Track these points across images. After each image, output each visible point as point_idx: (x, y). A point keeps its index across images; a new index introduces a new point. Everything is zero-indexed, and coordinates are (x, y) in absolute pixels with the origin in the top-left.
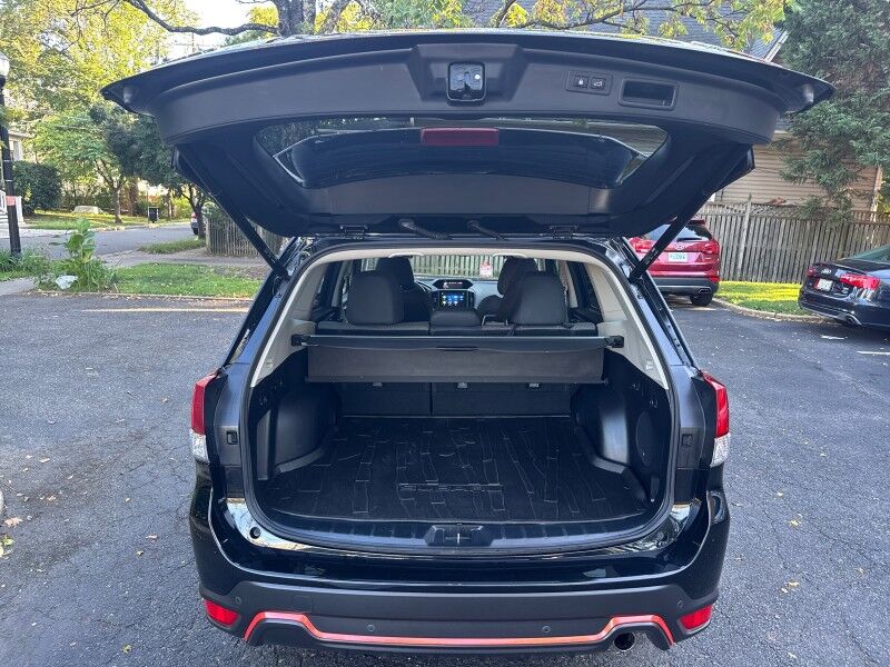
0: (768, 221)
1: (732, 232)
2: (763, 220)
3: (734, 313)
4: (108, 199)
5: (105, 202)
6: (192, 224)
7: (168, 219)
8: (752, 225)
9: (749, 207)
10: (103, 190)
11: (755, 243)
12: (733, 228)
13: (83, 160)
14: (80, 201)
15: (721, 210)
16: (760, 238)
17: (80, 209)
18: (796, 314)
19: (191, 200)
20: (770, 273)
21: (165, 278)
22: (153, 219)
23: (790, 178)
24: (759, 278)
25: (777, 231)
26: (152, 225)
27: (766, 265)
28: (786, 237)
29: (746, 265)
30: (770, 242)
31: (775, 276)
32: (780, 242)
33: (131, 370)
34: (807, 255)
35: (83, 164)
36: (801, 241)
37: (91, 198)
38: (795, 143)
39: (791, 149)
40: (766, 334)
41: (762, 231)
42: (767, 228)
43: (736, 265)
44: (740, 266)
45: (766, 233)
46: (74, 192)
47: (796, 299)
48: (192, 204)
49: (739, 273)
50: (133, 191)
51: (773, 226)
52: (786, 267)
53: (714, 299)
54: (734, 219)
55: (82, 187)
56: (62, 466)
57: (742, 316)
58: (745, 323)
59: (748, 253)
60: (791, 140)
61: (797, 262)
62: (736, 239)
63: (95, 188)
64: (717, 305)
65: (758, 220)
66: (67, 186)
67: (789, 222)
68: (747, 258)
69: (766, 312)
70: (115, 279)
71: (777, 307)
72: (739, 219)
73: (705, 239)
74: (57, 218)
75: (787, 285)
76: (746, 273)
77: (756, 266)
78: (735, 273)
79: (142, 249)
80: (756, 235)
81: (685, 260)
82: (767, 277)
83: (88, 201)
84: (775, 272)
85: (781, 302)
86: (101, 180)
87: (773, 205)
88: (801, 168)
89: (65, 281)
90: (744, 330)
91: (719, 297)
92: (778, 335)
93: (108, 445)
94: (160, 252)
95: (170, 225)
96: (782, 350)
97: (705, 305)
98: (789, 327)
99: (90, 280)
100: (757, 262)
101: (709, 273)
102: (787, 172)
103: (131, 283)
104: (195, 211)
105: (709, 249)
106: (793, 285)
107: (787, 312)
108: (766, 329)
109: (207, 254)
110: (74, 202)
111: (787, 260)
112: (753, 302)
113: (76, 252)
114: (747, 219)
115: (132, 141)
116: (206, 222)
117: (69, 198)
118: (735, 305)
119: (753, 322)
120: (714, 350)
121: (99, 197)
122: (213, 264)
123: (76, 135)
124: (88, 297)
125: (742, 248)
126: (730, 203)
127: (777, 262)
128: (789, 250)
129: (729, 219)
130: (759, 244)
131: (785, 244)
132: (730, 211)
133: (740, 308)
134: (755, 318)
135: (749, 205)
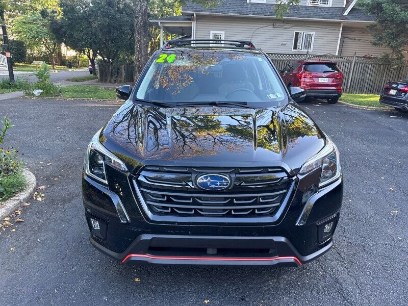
0: (363, 64)
1: (346, 70)
2: (361, 65)
3: (348, 107)
4: (48, 58)
5: (47, 59)
6: (90, 69)
7: (77, 67)
8: (356, 67)
10: (45, 53)
11: (356, 75)
12: (346, 68)
13: (36, 38)
14: (34, 59)
15: (341, 60)
16: (359, 73)
17: (35, 62)
18: (377, 107)
19: (89, 56)
20: (363, 89)
21: (82, 91)
22: (70, 67)
23: (375, 44)
24: (358, 92)
25: (367, 70)
26: (70, 70)
27: (361, 86)
28: (371, 73)
29: (352, 86)
30: (363, 75)
32: (368, 75)
33: (78, 128)
34: (381, 81)
35: (36, 40)
36: (378, 74)
37: (40, 57)
38: (378, 27)
39: (376, 30)
40: (365, 115)
41: (360, 69)
42: (363, 68)
43: (347, 86)
44: (349, 87)
45: (362, 71)
46: (32, 54)
48: (90, 59)
49: (348, 90)
50: (59, 54)
51: (365, 68)
52: (370, 87)
53: (338, 101)
54: (347, 64)
55: (35, 52)
56: (58, 166)
57: (352, 108)
59: (353, 80)
60: (376, 26)
61: (376, 85)
62: (348, 74)
63: (42, 52)
64: (340, 103)
65: (359, 64)
66: (29, 51)
67: (373, 65)
68: (352, 83)
69: (363, 106)
70: (60, 91)
71: (369, 104)
72: (350, 64)
73: (336, 72)
74: (26, 66)
76: (352, 90)
77: (356, 87)
78: (346, 89)
79: (68, 80)
80: (357, 72)
81: (327, 82)
82: (361, 91)
83: (39, 59)
84: (365, 89)
86: (44, 49)
87: (365, 57)
88: (381, 39)
89: (37, 92)
90: (354, 114)
91: (340, 100)
92: (370, 115)
93: (75, 158)
94: (77, 81)
95: (78, 70)
96: (373, 122)
97: (335, 103)
98: (374, 113)
99: (49, 91)
100: (357, 85)
101: (338, 88)
102: (374, 40)
103: (68, 93)
104: (91, 61)
105: (338, 77)
107: (373, 106)
108: (364, 113)
109: (98, 82)
110: (32, 59)
111: (371, 83)
112: (357, 102)
113: (42, 78)
114: (353, 64)
115: (62, 27)
116: (97, 67)
117: (29, 57)
118: (348, 103)
119: (358, 110)
120: (342, 122)
121: (44, 56)
122: (102, 86)
123: (32, 26)
124: (49, 99)
125: (350, 78)
126: (346, 57)
127: (366, 85)
128: (372, 78)
129: (345, 64)
130: (358, 76)
131: (370, 76)
132: (345, 60)
133: (351, 104)
134: (358, 109)
135: (355, 57)
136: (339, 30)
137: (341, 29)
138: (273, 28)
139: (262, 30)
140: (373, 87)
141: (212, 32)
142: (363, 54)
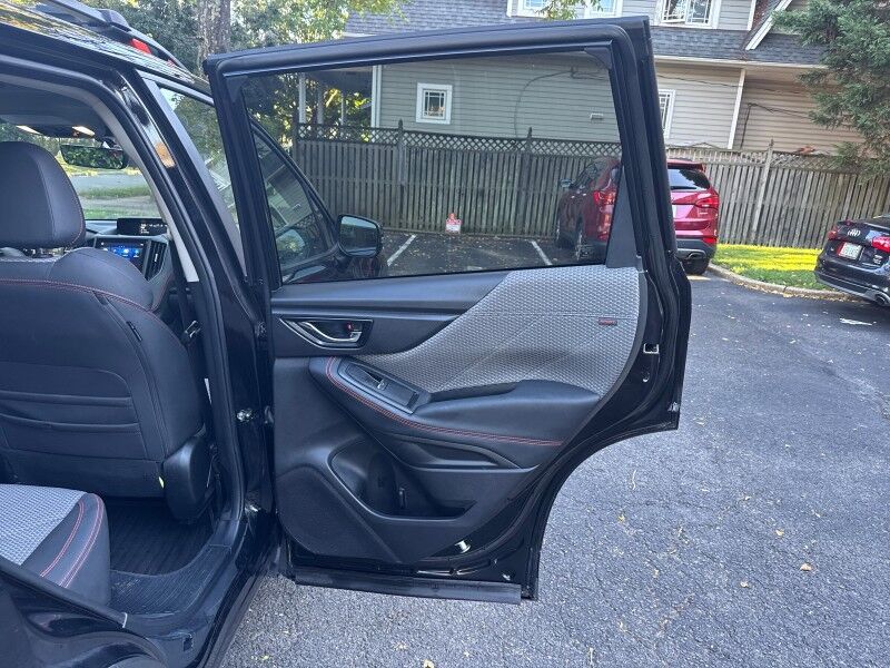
0: (793, 172)
1: (748, 185)
2: (786, 172)
3: (734, 286)
8: (773, 178)
9: (770, 156)
11: (774, 199)
12: (749, 180)
15: (735, 159)
16: (782, 194)
18: (813, 288)
20: (791, 236)
23: (822, 121)
24: (778, 241)
25: (802, 185)
27: (787, 226)
28: (813, 193)
29: (762, 227)
30: (793, 199)
31: (796, 240)
32: (805, 199)
36: (831, 198)
38: (831, 76)
40: (766, 316)
41: (783, 185)
42: (791, 181)
43: (750, 226)
44: (755, 228)
45: (789, 187)
47: (812, 268)
49: (753, 235)
51: (797, 181)
52: (810, 229)
53: (711, 266)
54: (751, 170)
57: (742, 289)
58: (740, 299)
59: (766, 211)
61: (824, 223)
62: (753, 194)
64: (716, 273)
65: (780, 171)
67: (817, 174)
68: (764, 217)
69: (774, 285)
71: (788, 279)
72: (757, 170)
73: (701, 189)
75: (807, 251)
76: (763, 236)
77: (774, 228)
78: (748, 236)
80: (777, 189)
82: (787, 241)
84: (798, 234)
85: (796, 272)
87: (802, 154)
88: (836, 108)
90: (738, 308)
91: (719, 264)
96: (781, 341)
97: (700, 274)
98: (800, 306)
100: (776, 222)
101: (706, 232)
102: (818, 110)
106: (812, 251)
107: (801, 284)
108: (769, 307)
112: (759, 271)
114: (767, 170)
118: (735, 274)
119: (754, 298)
125: (759, 206)
126: (748, 151)
127: (799, 223)
128: (815, 208)
129: (745, 169)
130: (780, 202)
131: (811, 203)
132: (746, 160)
133: (741, 278)
134: (758, 292)
135: (770, 153)
136: (737, 87)
137: (741, 83)
138: (571, 80)
139: (541, 83)
140: (817, 229)
141: (421, 86)
142: (792, 146)
